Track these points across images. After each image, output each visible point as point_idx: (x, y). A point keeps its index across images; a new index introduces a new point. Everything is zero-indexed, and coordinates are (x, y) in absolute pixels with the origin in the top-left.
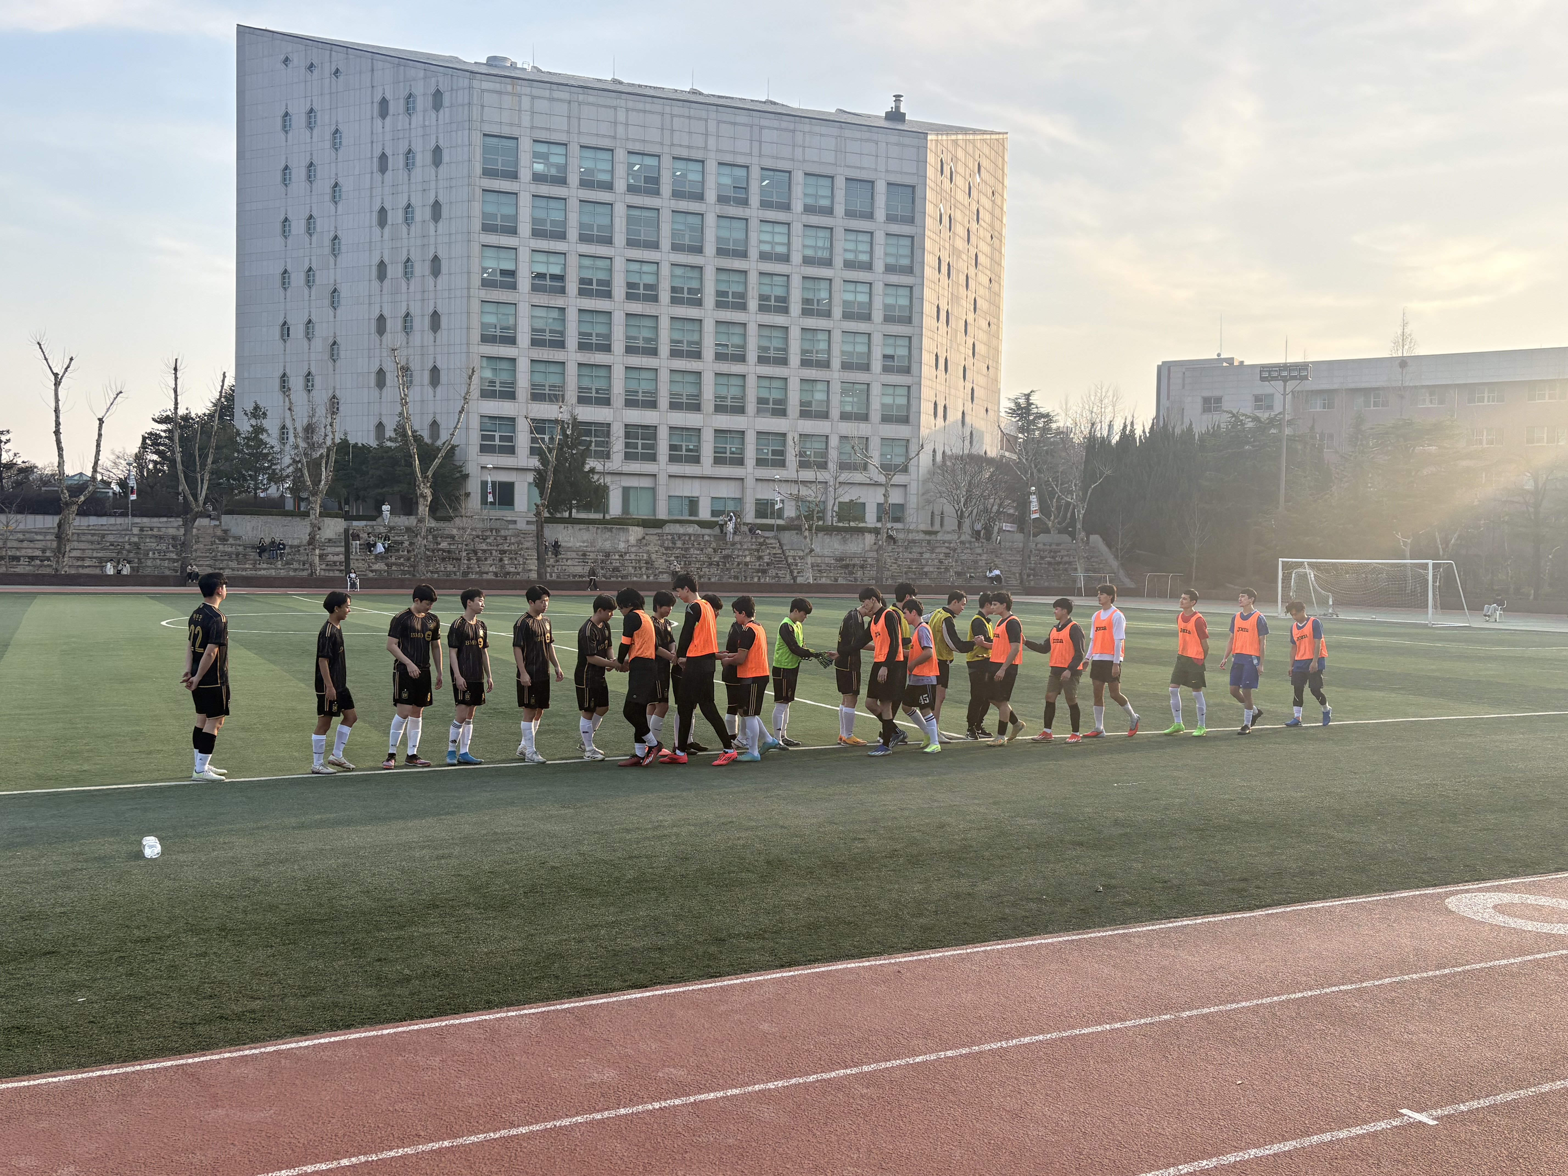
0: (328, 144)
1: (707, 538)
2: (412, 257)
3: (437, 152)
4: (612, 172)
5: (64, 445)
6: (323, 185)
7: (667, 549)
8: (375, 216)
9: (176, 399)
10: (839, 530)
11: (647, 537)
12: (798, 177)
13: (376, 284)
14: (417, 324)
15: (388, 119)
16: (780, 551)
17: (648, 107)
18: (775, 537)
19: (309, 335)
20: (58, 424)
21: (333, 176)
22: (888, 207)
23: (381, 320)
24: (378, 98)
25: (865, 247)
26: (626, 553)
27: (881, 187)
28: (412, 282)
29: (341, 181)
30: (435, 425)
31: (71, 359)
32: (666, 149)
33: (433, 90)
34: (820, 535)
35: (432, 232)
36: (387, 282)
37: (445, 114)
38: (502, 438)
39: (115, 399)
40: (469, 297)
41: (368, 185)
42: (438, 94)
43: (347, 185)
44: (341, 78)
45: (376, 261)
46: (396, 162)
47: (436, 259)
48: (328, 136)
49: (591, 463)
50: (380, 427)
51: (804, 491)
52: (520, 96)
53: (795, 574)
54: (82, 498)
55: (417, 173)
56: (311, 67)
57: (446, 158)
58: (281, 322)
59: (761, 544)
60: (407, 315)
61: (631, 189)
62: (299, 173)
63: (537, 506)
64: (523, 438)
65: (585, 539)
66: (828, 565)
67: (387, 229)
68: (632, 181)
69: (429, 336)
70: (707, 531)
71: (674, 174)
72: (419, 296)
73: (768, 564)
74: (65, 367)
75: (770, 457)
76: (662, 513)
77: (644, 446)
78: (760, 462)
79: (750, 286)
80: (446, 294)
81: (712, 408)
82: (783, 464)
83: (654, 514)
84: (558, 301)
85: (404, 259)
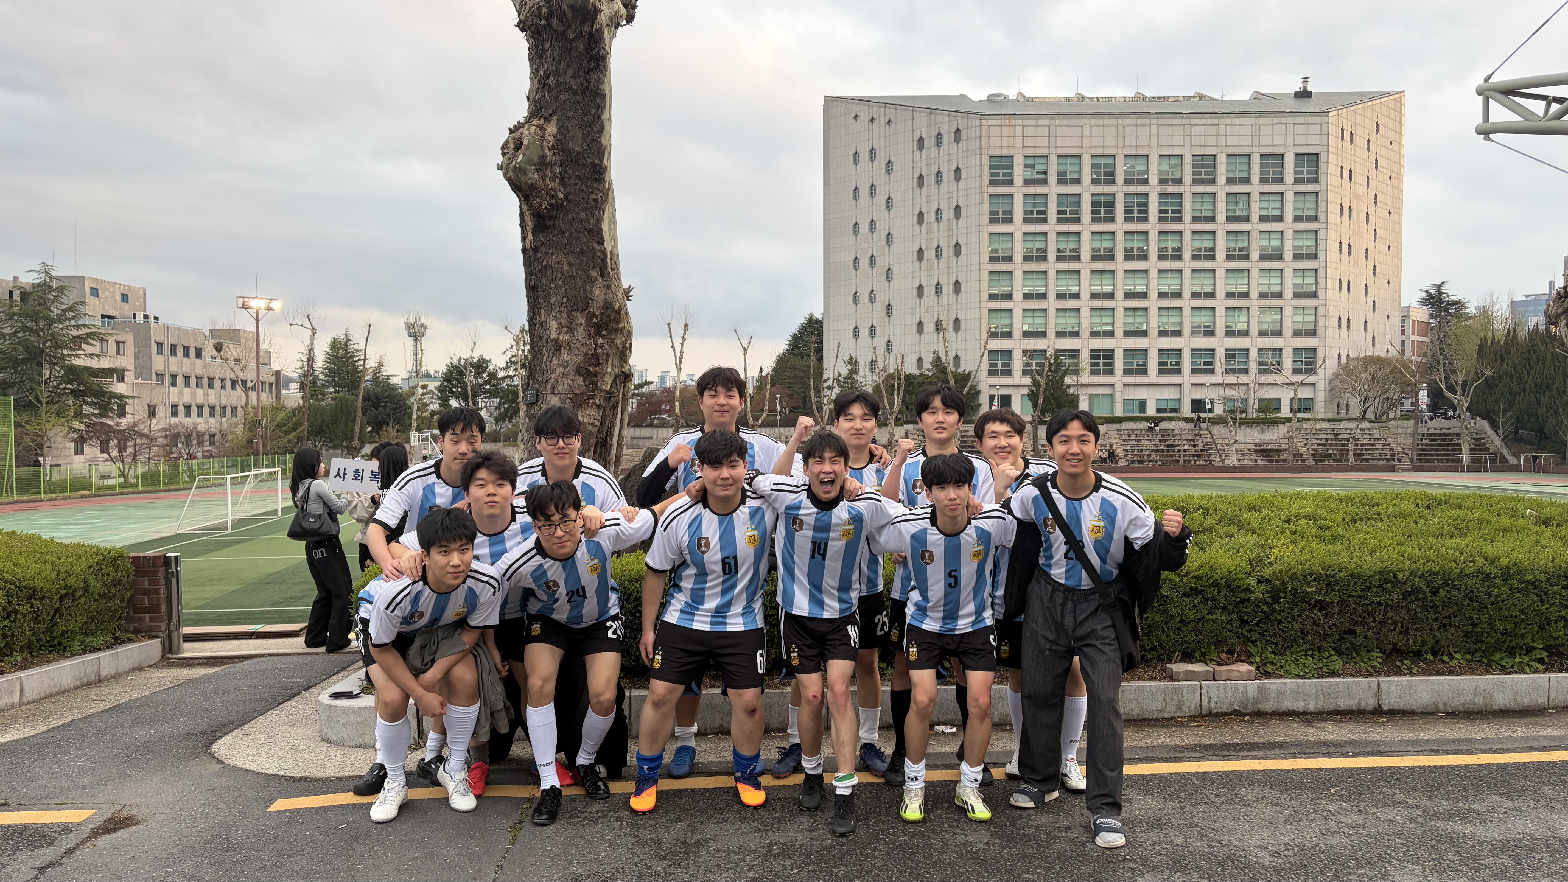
0: (884, 171)
2: (941, 244)
3: (958, 170)
4: (1080, 172)
6: (880, 199)
7: (1124, 440)
8: (916, 218)
10: (1258, 421)
11: (1109, 433)
12: (1222, 159)
13: (917, 264)
14: (944, 290)
15: (924, 151)
16: (1211, 440)
17: (1106, 122)
19: (872, 300)
21: (887, 192)
22: (1296, 173)
23: (920, 287)
24: (917, 137)
25: (1277, 205)
27: (1290, 159)
28: (941, 261)
29: (892, 196)
30: (957, 357)
32: (1120, 150)
33: (954, 129)
34: (1243, 427)
35: (955, 226)
36: (924, 263)
37: (963, 145)
40: (980, 269)
41: (910, 197)
42: (958, 131)
43: (896, 198)
44: (892, 126)
45: (916, 248)
46: (930, 180)
47: (957, 245)
48: (884, 166)
49: (1068, 380)
50: (920, 360)
51: (1230, 393)
52: (1014, 126)
53: (1223, 458)
55: (944, 186)
56: (872, 120)
57: (964, 175)
58: (853, 292)
60: (938, 284)
61: (1094, 182)
62: (864, 192)
64: (1017, 364)
66: (1250, 449)
67: (924, 226)
68: (1095, 176)
69: (953, 297)
71: (1125, 167)
72: (946, 271)
75: (1202, 367)
76: (1119, 412)
77: (1105, 364)
78: (1194, 371)
79: (1185, 243)
80: (964, 269)
81: (1156, 333)
82: (1212, 372)
83: (1112, 412)
84: (1042, 267)
85: (936, 246)
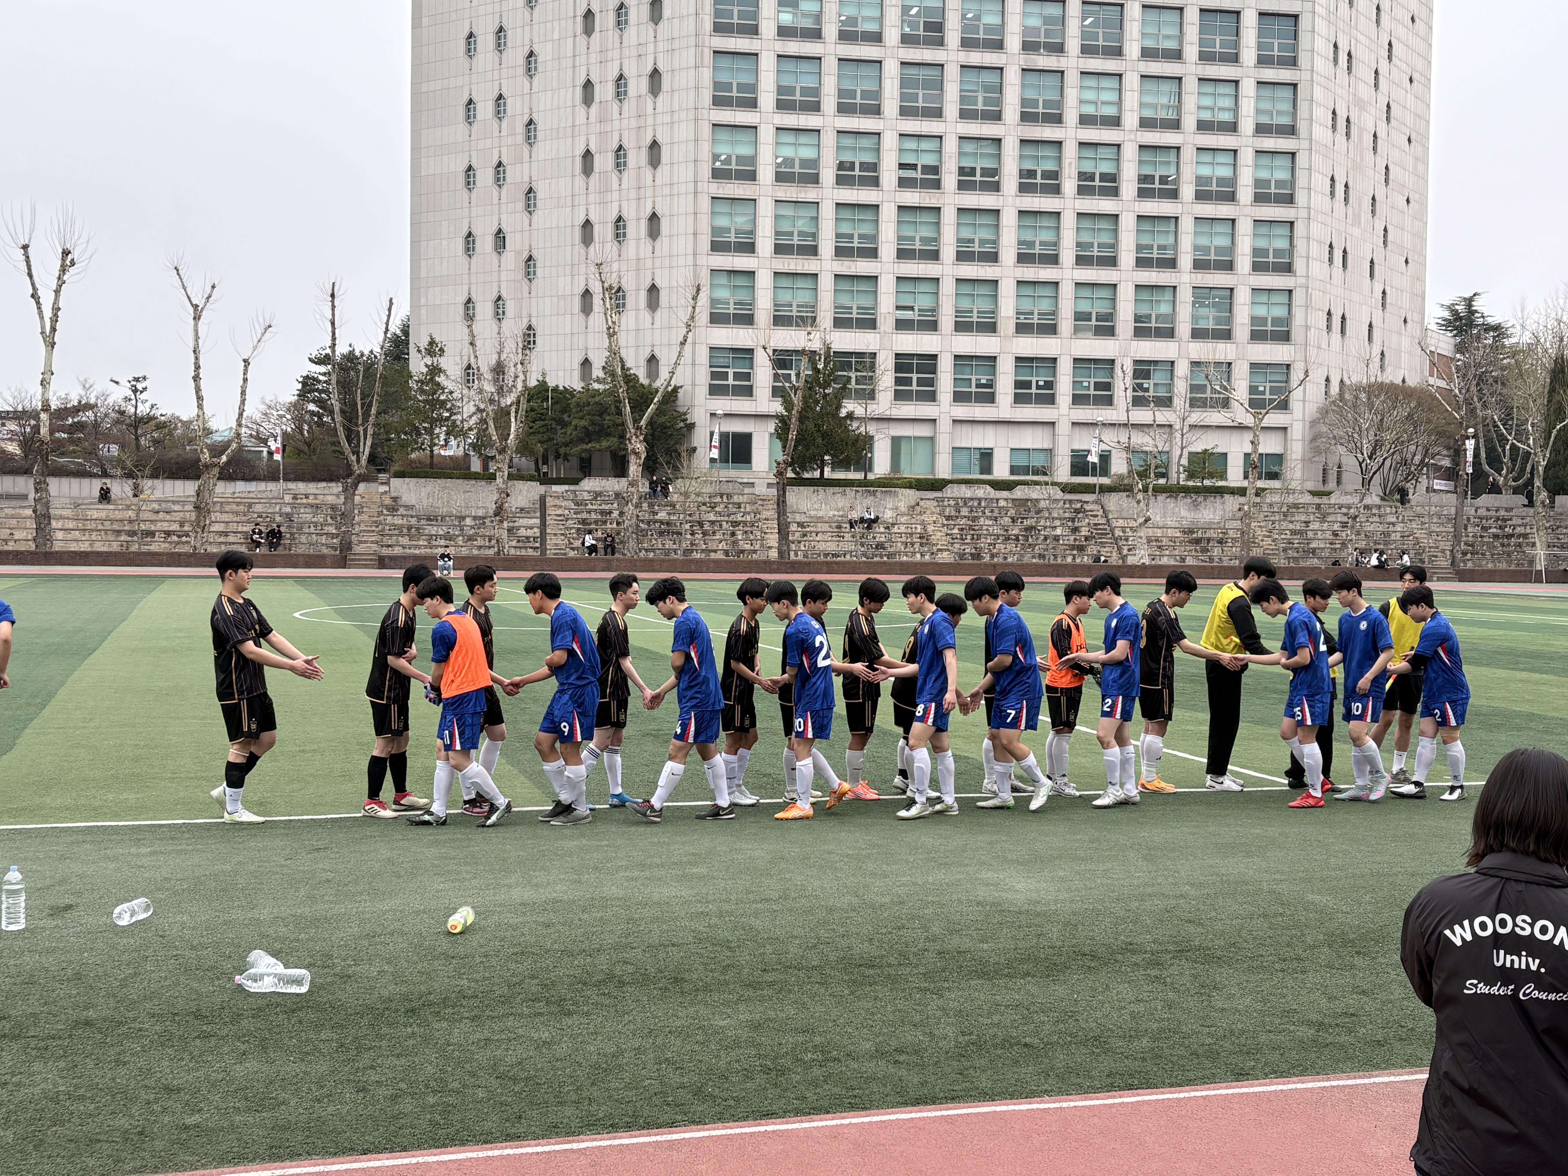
0: (520, 3)
1: (1002, 503)
2: (625, 144)
3: (656, 3)
4: (881, 18)
5: (204, 393)
7: (948, 518)
8: (579, 91)
9: (334, 334)
10: (1187, 490)
11: (922, 503)
12: (1134, 11)
13: (580, 180)
14: (631, 229)
16: (1103, 521)
18: (1096, 502)
19: (499, 249)
20: (197, 367)
21: (527, 42)
22: (1260, 46)
23: (587, 225)
25: (1228, 103)
26: (893, 525)
27: (1250, 20)
28: (625, 175)
29: (536, 49)
30: (652, 360)
31: (213, 287)
34: (1161, 497)
35: (649, 109)
36: (594, 177)
38: (737, 376)
39: (263, 334)
40: (696, 193)
41: (570, 53)
43: (544, 54)
45: (580, 150)
46: (605, 20)
47: (655, 146)
49: (849, 406)
50: (586, 364)
51: (1139, 439)
53: (1125, 552)
54: (224, 458)
55: (631, 33)
57: (667, 12)
58: (465, 232)
59: (1077, 511)
60: (619, 218)
61: (906, 40)
62: (486, 41)
63: (779, 464)
64: (763, 375)
65: (840, 505)
66: (1172, 539)
67: (594, 107)
68: (907, 30)
69: (646, 244)
70: (1005, 494)
71: (964, 16)
72: (633, 194)
73: (1087, 538)
74: (206, 296)
75: (1092, 392)
76: (943, 471)
77: (920, 382)
78: (1078, 400)
79: (1066, 162)
80: (667, 191)
81: (1012, 328)
82: (1109, 401)
83: (933, 471)
84: (809, 194)
85: (615, 146)
